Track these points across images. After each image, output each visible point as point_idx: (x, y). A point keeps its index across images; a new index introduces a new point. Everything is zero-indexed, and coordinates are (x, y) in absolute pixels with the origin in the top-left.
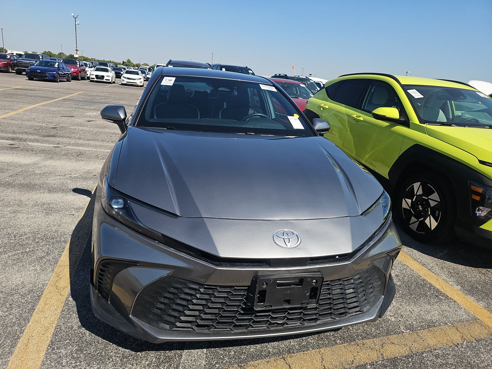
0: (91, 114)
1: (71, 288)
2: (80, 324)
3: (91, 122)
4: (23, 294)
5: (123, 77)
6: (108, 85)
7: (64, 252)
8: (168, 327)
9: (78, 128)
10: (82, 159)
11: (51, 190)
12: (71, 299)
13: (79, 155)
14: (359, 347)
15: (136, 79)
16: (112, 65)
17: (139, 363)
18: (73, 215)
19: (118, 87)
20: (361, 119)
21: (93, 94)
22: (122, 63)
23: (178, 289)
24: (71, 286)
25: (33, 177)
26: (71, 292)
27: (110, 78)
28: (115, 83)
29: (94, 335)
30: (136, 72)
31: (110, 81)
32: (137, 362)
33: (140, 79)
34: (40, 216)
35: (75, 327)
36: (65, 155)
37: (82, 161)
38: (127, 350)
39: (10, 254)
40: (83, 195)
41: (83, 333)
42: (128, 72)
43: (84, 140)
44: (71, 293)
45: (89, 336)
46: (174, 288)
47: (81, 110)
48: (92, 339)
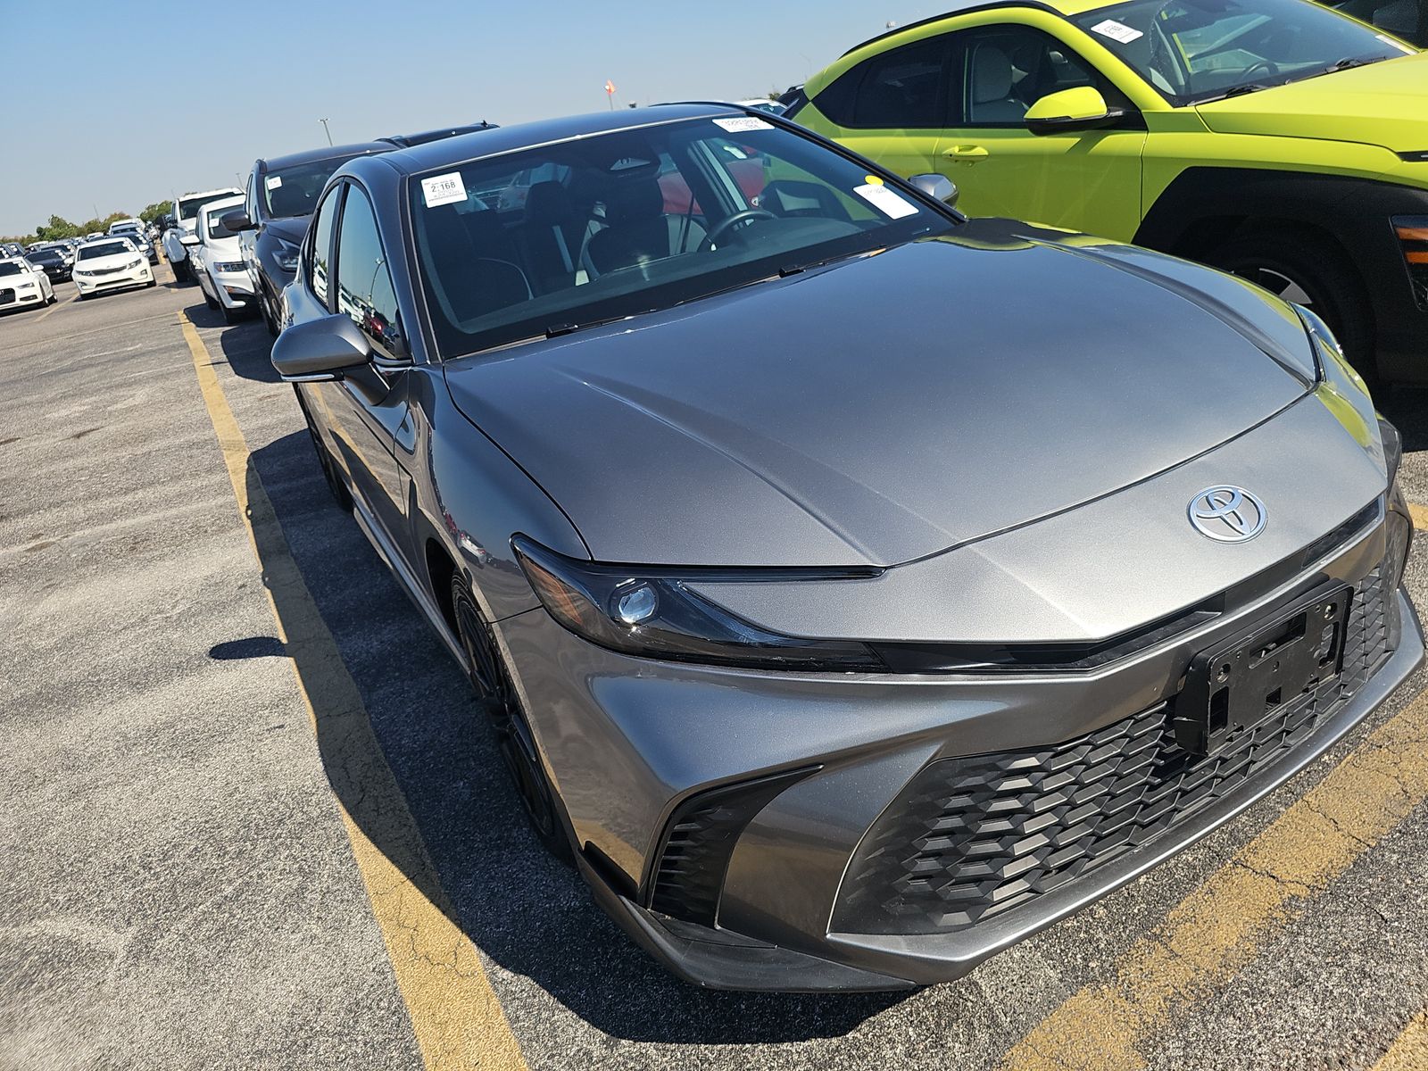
0: (64, 413)
1: (474, 941)
2: (604, 1036)
3: (86, 437)
4: (339, 1028)
5: (81, 273)
6: (42, 313)
7: (355, 847)
8: (961, 918)
9: (59, 466)
10: (156, 553)
11: (139, 681)
12: (506, 974)
13: (136, 544)
14: (1386, 750)
15: (124, 268)
16: (15, 250)
17: (879, 1063)
18: (281, 727)
19: (76, 308)
20: (980, 151)
21: (17, 352)
22: (37, 235)
23: (972, 792)
24: (469, 935)
25: (39, 665)
26: (486, 952)
27: (36, 291)
28: (56, 301)
29: (674, 1046)
30: (117, 246)
31: (40, 299)
32: (868, 1061)
33: (138, 262)
34: (173, 772)
35: (597, 1051)
36: (86, 561)
37: (162, 558)
38: (813, 1043)
39: (182, 927)
40: (259, 656)
41: (634, 1055)
42: (86, 254)
43: (110, 495)
44: (492, 958)
45: (664, 1056)
46: (960, 792)
47: (22, 413)
48: (677, 1060)
